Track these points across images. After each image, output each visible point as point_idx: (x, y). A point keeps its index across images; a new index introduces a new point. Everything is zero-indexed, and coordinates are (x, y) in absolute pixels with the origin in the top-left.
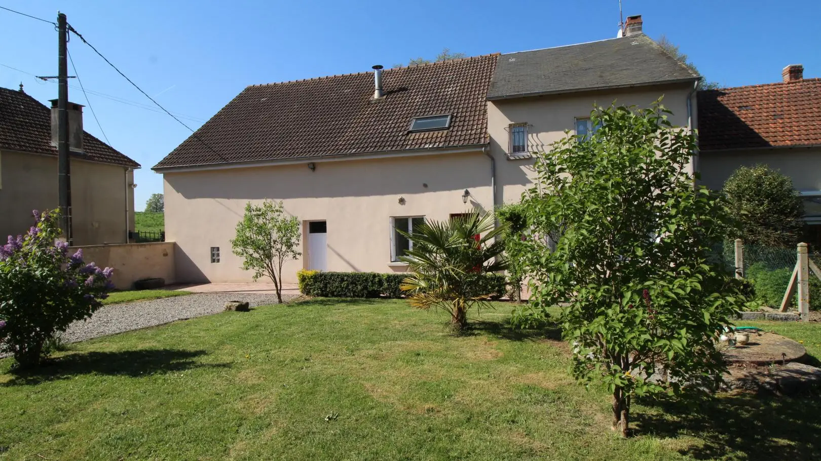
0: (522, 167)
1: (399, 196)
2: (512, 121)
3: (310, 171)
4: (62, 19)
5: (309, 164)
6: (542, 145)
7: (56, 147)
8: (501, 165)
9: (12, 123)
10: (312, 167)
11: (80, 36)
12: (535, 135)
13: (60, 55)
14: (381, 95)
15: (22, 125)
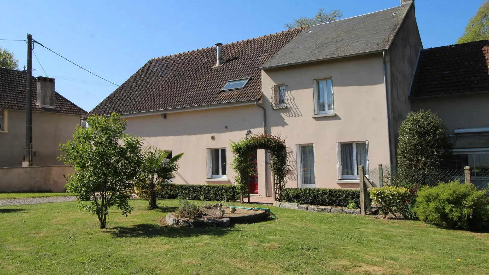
0: (282, 114)
1: (211, 135)
2: (276, 83)
3: (163, 119)
4: (30, 37)
5: (162, 115)
6: (294, 99)
7: (39, 106)
8: (270, 113)
9: (16, 93)
10: (163, 116)
11: (41, 44)
12: (289, 92)
13: (28, 58)
14: (220, 63)
15: (22, 93)
